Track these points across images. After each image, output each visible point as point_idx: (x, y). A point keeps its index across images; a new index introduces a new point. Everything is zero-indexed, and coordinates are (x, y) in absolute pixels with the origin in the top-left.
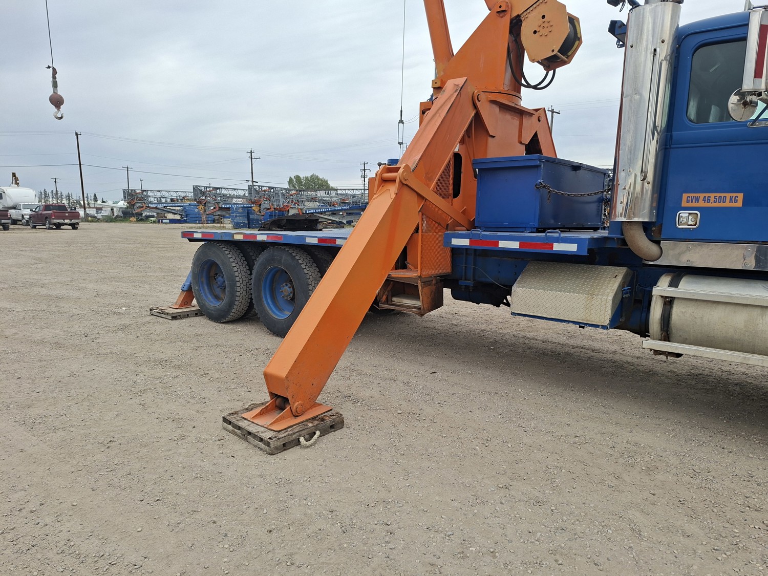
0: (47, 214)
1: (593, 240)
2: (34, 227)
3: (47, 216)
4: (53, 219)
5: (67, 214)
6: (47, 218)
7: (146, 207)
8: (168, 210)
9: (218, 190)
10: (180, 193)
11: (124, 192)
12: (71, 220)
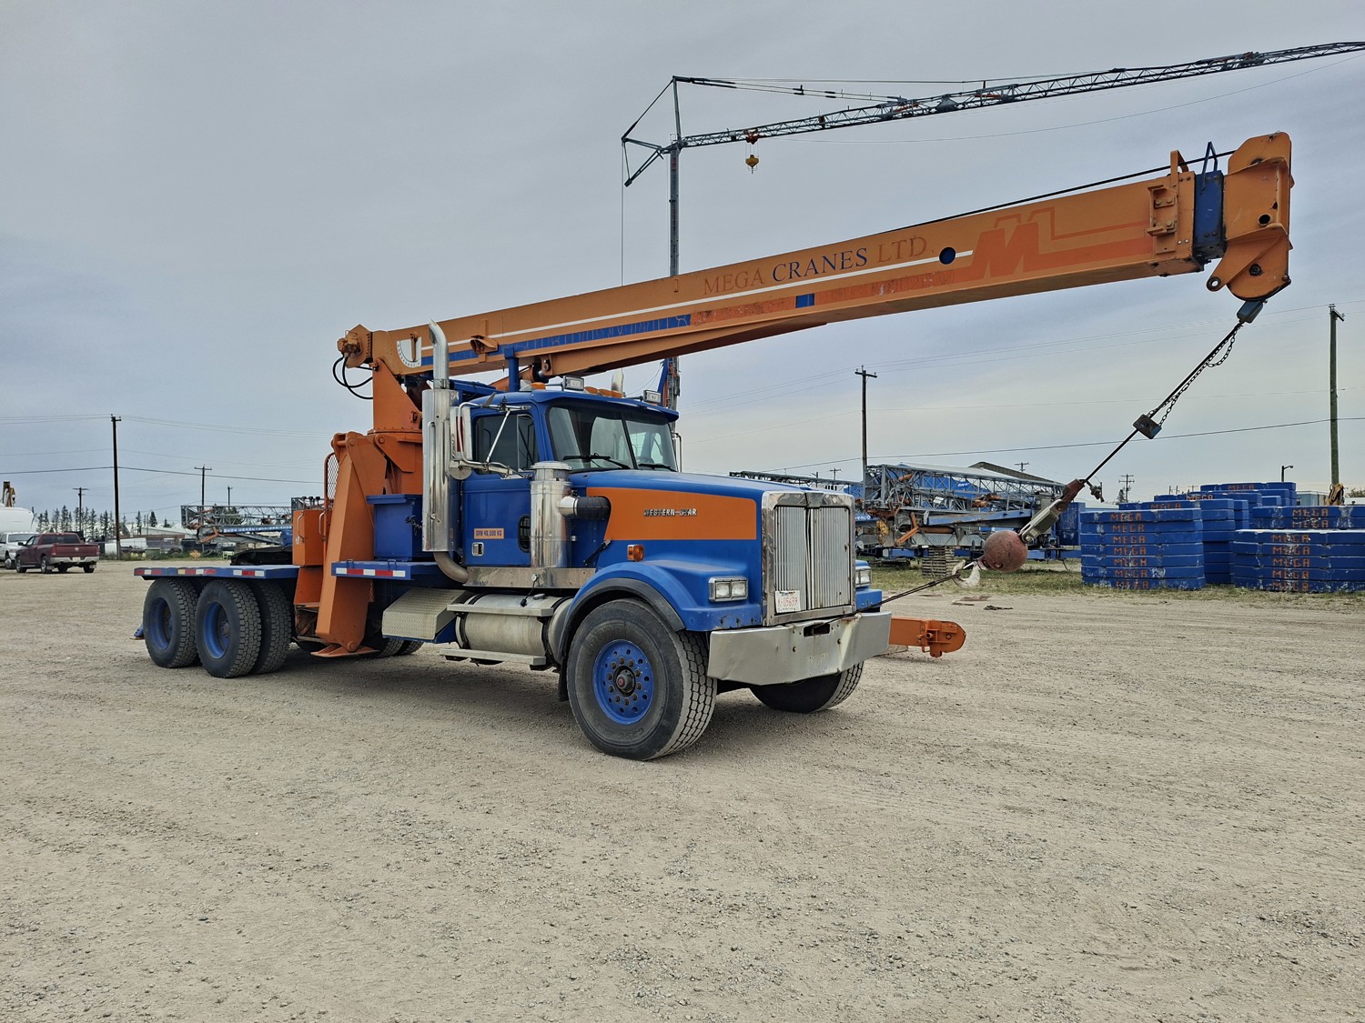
0: (44, 549)
1: (412, 567)
2: (23, 571)
3: (44, 552)
4: (54, 556)
5: (77, 549)
6: (43, 555)
7: (219, 532)
8: (256, 537)
10: (278, 510)
11: (183, 511)
12: (83, 558)
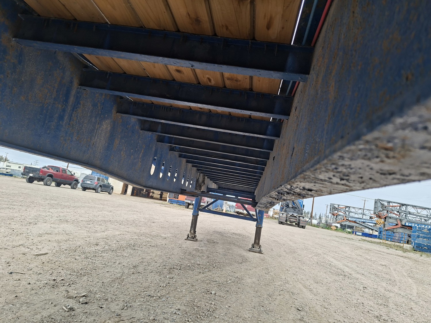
7: (347, 220)
8: (366, 225)
9: (404, 207)
